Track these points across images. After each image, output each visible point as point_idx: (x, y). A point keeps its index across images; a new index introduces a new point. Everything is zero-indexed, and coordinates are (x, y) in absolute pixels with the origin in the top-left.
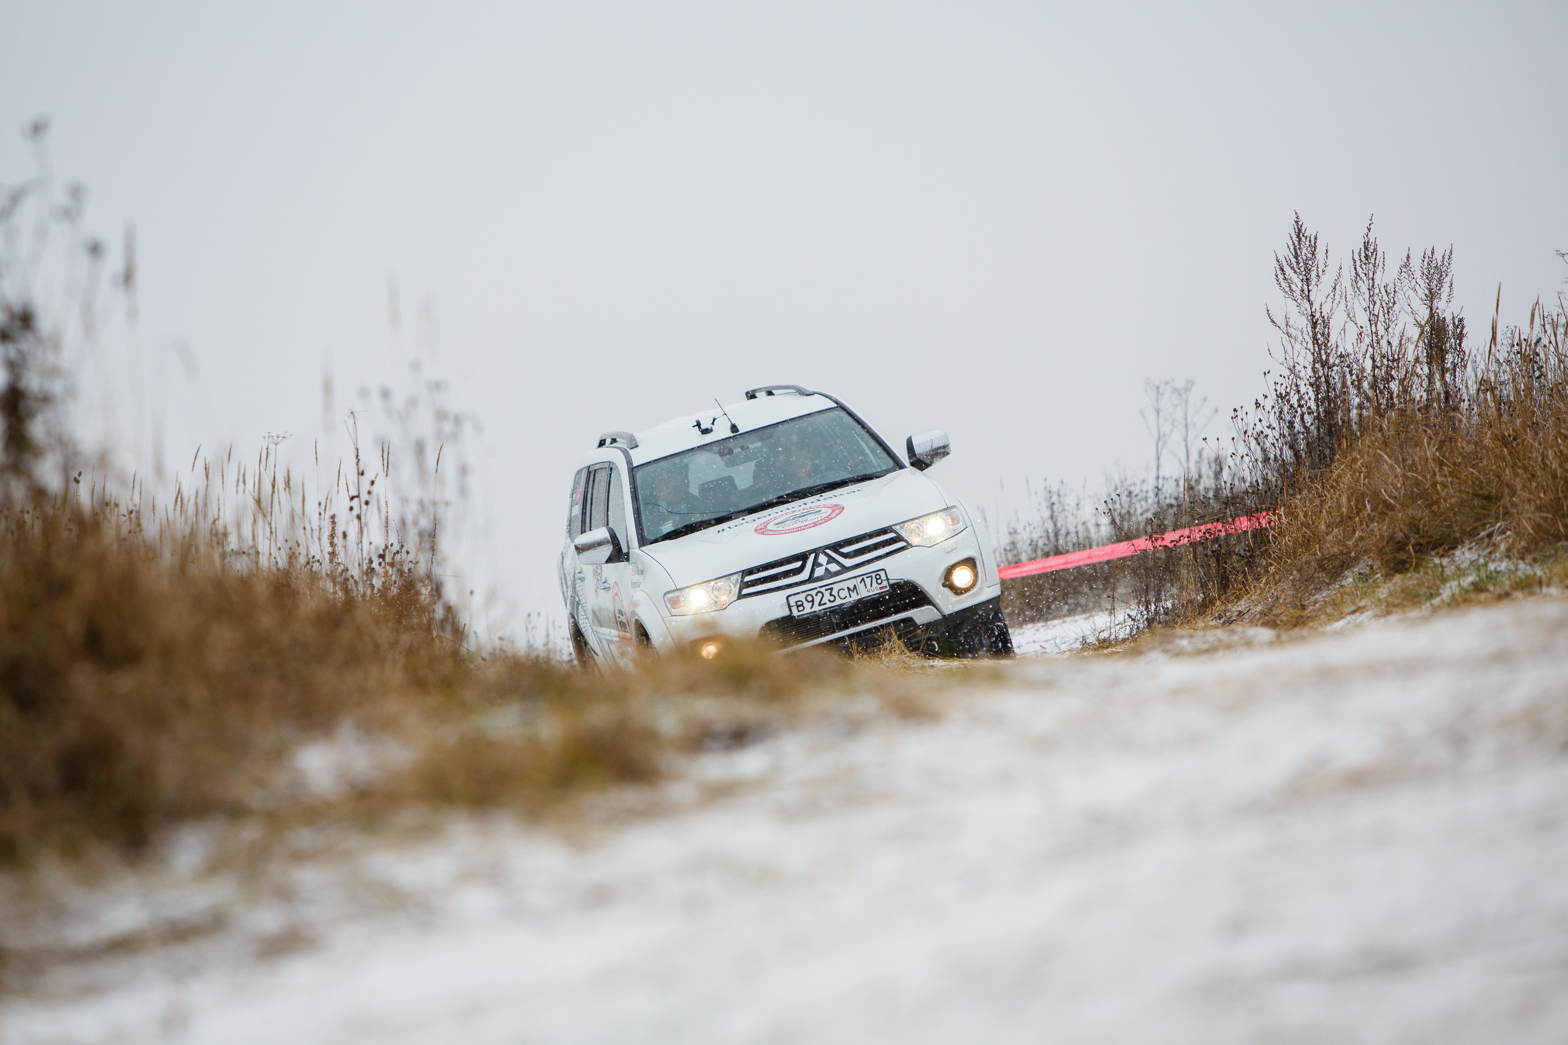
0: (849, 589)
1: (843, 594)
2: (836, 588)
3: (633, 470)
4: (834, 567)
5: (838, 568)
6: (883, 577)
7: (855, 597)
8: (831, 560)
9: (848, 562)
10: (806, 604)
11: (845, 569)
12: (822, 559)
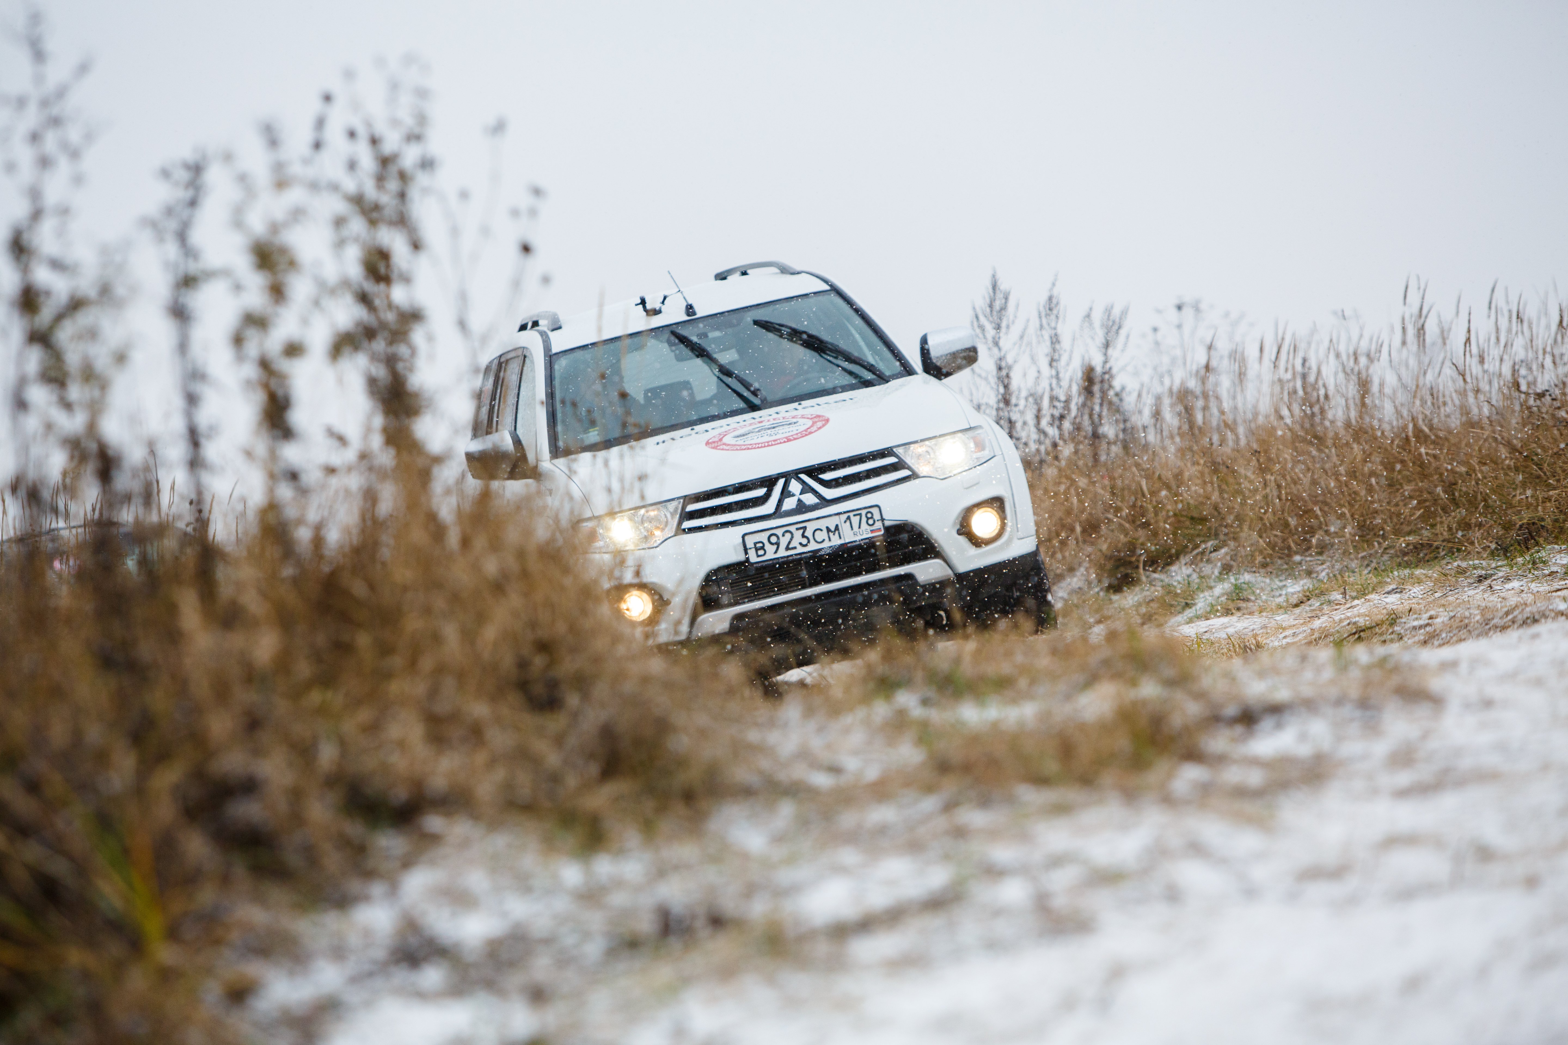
0: (828, 530)
1: (820, 536)
2: (811, 527)
3: (551, 359)
4: (810, 499)
5: (816, 500)
6: (877, 516)
7: (836, 541)
8: (807, 489)
9: (829, 493)
10: (768, 546)
11: (826, 502)
12: (795, 486)
